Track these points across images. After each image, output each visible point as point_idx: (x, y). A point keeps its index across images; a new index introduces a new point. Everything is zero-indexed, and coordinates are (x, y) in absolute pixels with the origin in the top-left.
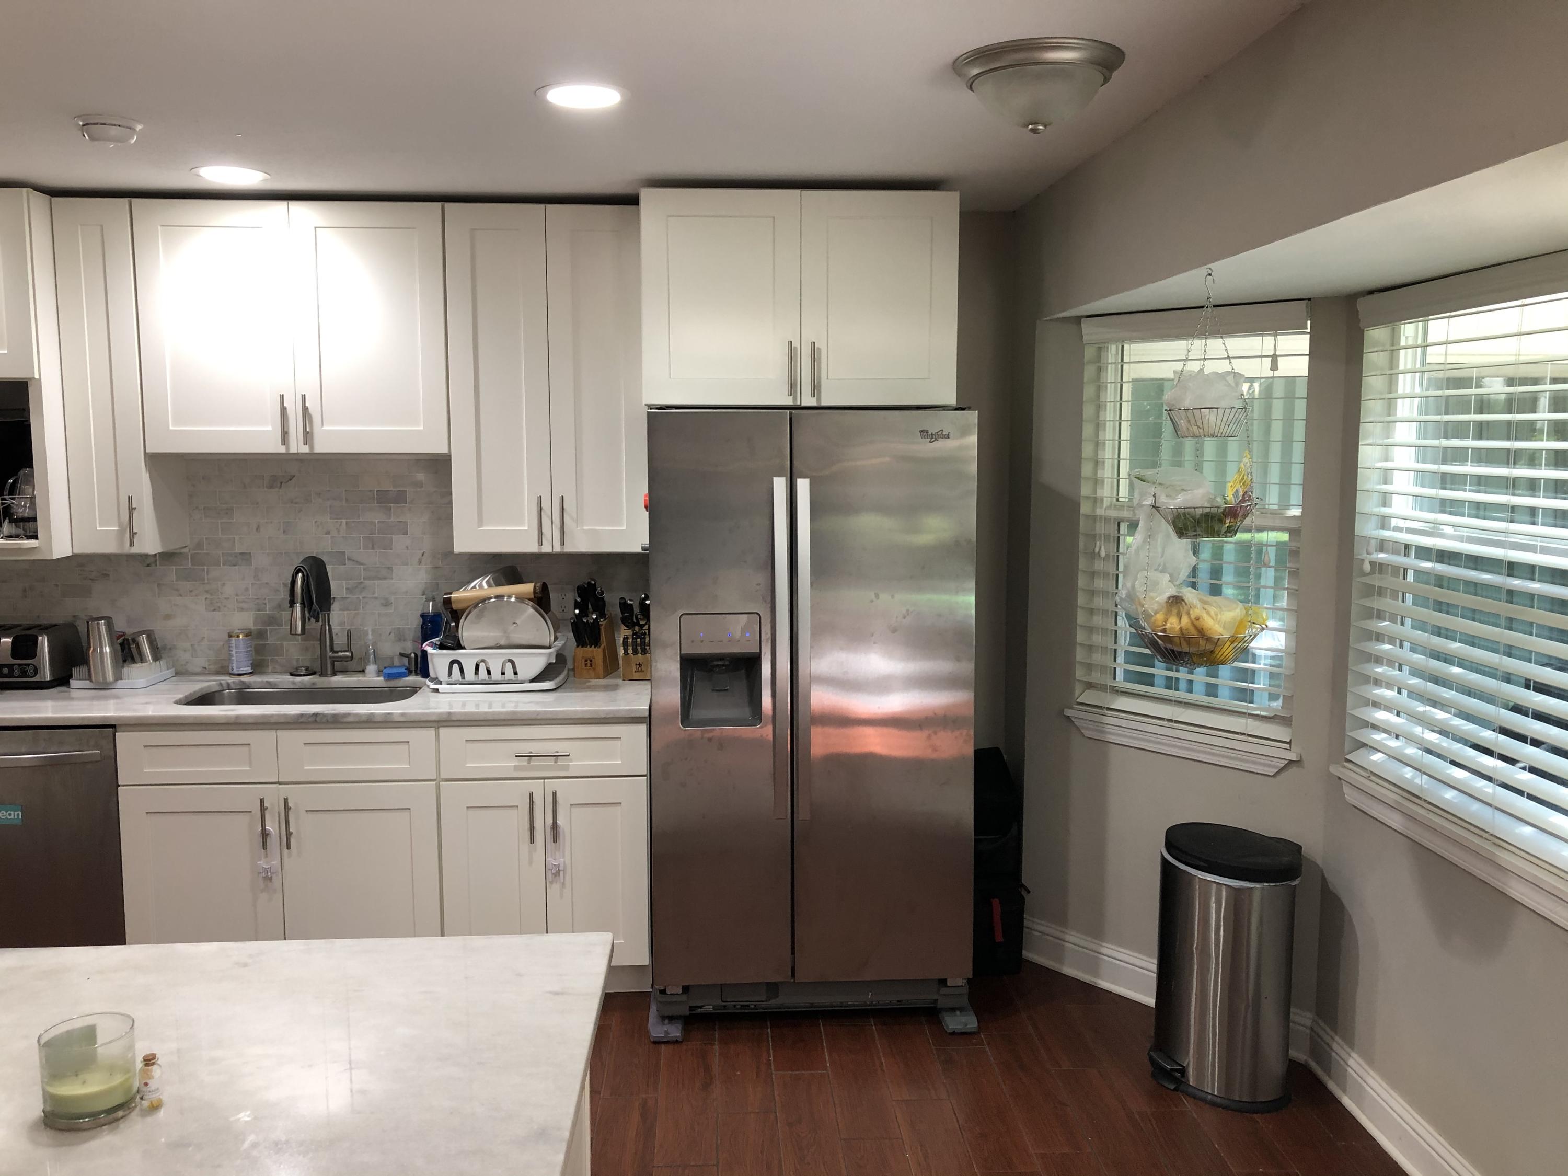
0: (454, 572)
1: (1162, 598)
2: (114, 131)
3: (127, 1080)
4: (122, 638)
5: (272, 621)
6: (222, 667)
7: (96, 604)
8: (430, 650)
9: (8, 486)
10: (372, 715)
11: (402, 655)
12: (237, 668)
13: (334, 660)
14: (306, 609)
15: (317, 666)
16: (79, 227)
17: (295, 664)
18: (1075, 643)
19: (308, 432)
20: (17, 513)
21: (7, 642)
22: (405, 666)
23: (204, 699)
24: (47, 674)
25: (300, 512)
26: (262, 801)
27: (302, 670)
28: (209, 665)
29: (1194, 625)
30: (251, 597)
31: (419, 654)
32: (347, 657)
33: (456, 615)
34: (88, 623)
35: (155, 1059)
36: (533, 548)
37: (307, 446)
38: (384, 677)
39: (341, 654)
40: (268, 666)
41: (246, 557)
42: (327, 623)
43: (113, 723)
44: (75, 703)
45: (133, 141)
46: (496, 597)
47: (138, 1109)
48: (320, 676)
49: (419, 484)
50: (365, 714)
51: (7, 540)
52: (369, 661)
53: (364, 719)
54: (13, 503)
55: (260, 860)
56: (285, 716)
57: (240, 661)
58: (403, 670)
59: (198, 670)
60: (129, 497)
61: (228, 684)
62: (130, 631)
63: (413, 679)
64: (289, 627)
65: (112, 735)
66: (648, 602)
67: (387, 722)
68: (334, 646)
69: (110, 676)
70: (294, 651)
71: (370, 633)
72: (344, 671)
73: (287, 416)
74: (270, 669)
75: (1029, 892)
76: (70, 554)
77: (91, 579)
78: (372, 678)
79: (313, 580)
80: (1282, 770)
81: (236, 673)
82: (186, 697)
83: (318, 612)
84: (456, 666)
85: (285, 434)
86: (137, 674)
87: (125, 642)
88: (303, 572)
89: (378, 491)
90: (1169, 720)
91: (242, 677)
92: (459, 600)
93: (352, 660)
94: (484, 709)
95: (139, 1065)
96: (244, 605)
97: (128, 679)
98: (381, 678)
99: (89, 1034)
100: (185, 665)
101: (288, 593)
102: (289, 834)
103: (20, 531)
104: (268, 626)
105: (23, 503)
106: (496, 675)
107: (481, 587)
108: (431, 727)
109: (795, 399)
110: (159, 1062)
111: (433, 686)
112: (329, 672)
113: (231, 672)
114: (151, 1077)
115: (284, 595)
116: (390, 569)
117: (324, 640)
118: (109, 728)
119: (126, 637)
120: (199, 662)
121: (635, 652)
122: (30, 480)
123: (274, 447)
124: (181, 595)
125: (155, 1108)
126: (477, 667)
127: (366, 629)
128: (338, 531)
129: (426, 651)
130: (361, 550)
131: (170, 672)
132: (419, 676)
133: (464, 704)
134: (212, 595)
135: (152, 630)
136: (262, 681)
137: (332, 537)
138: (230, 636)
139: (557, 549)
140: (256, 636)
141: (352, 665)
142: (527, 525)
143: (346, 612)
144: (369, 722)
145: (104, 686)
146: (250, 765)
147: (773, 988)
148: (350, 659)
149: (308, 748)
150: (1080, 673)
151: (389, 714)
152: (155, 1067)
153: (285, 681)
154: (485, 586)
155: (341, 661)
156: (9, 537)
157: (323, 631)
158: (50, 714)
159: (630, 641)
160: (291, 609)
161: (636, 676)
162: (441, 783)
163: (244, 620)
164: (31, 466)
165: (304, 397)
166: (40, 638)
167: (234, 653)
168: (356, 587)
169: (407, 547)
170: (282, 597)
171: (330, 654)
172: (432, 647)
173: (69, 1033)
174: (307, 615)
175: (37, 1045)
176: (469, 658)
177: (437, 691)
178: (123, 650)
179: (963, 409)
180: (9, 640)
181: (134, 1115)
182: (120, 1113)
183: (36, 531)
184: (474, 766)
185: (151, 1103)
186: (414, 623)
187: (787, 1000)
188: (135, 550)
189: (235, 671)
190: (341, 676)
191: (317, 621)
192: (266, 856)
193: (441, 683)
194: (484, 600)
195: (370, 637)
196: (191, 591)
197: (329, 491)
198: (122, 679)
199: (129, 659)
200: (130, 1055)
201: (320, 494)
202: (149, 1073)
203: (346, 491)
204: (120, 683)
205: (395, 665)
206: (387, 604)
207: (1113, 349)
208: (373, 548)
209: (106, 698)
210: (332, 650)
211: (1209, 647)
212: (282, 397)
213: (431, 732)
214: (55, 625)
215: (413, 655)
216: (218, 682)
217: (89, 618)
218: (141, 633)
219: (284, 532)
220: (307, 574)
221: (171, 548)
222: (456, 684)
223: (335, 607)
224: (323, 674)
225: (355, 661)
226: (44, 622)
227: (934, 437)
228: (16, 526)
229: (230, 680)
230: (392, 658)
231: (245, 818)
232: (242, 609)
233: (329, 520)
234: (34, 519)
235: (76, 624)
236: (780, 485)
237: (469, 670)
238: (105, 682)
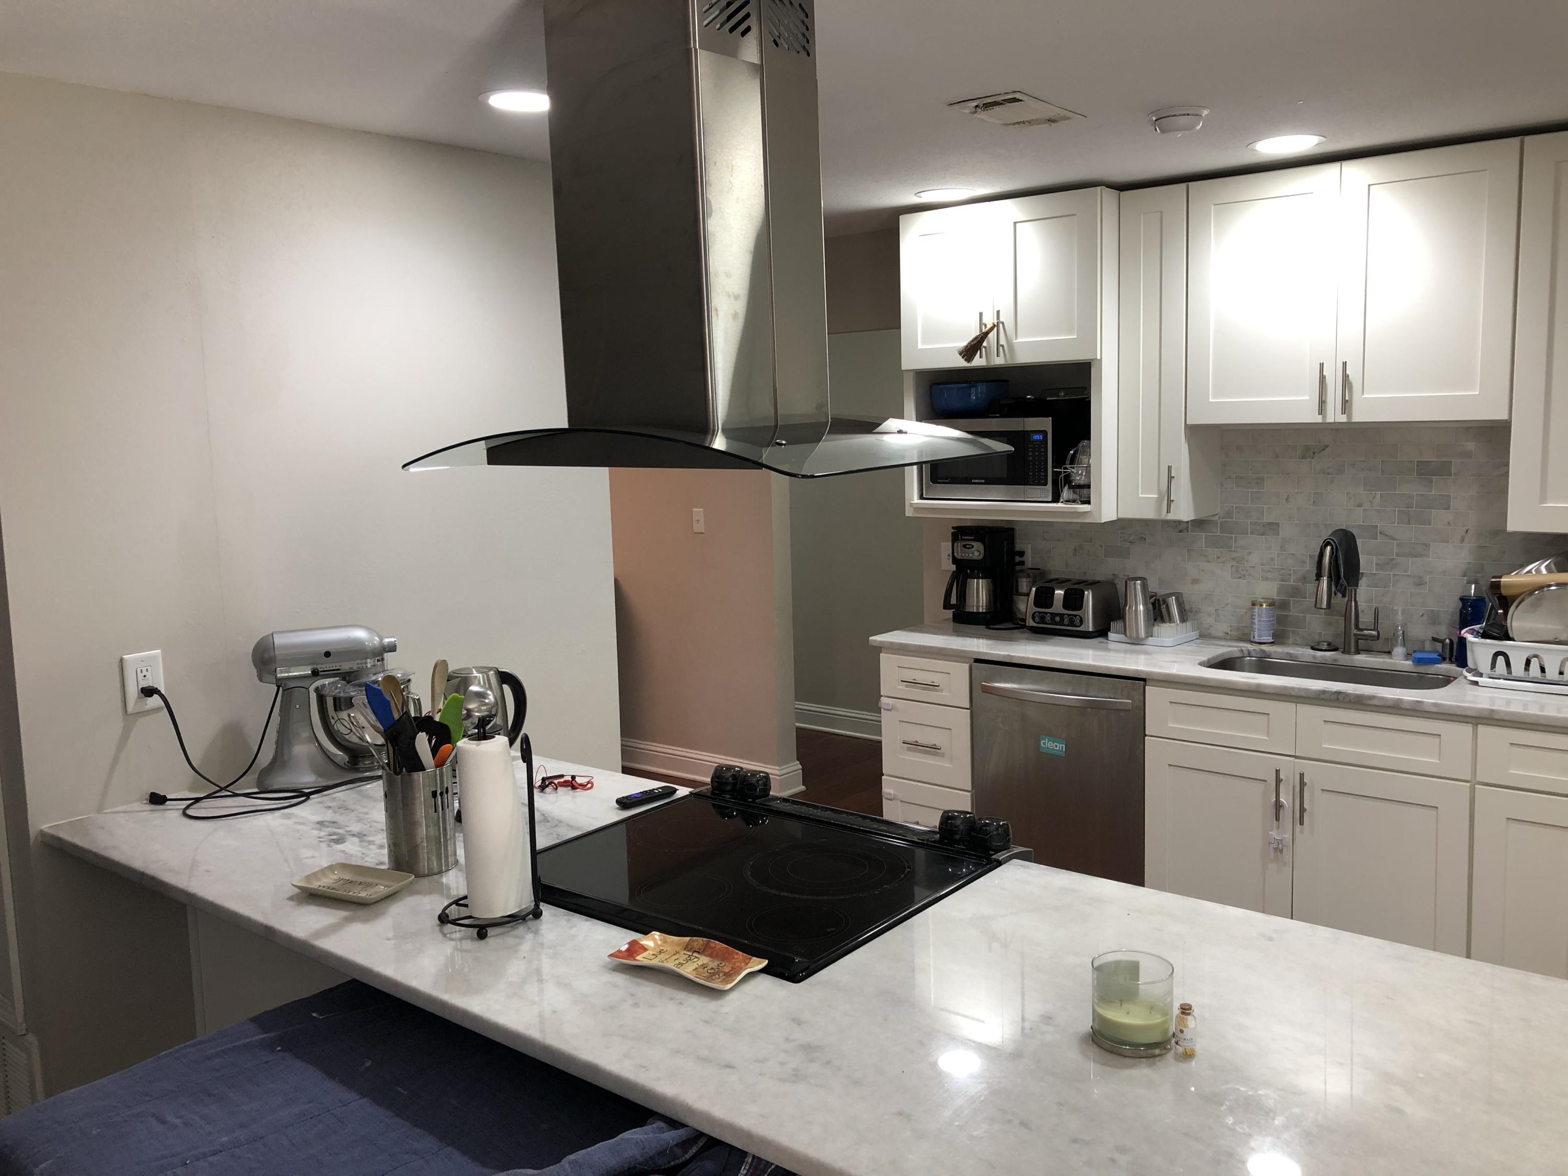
0: (1504, 552)
2: (1182, 121)
3: (1164, 1022)
4: (1154, 598)
5: (1296, 592)
6: (1244, 634)
7: (1133, 565)
8: (1470, 638)
9: (1069, 456)
10: (1400, 700)
11: (1434, 639)
12: (1258, 637)
13: (1358, 638)
14: (1333, 583)
15: (1339, 642)
16: (1142, 215)
17: (1317, 638)
19: (1347, 401)
20: (1074, 480)
21: (1061, 594)
22: (1438, 652)
23: (1225, 664)
24: (1090, 626)
25: (1332, 482)
26: (1277, 772)
27: (1324, 645)
28: (1231, 631)
30: (1276, 567)
31: (1455, 640)
32: (1373, 636)
33: (1506, 602)
34: (1126, 582)
35: (1191, 1010)
37: (1345, 415)
38: (1413, 662)
39: (1366, 632)
40: (1289, 638)
41: (1273, 527)
42: (1353, 599)
43: (1145, 677)
44: (1112, 654)
45: (1198, 127)
46: (1557, 585)
47: (1172, 1052)
48: (1343, 652)
49: (1469, 455)
50: (1392, 699)
51: (1066, 504)
52: (1397, 643)
53: (1390, 703)
54: (1072, 472)
55: (1271, 831)
56: (1307, 690)
57: (1262, 629)
58: (1435, 656)
59: (1221, 634)
60: (1169, 466)
61: (1249, 652)
62: (1161, 592)
63: (1446, 667)
64: (1314, 600)
65: (1142, 687)
67: (1416, 711)
68: (1360, 623)
69: (1142, 634)
70: (1316, 624)
71: (1400, 613)
72: (1368, 651)
73: (1326, 384)
74: (1291, 640)
76: (1116, 519)
77: (1129, 542)
78: (1399, 661)
79: (1342, 554)
81: (1257, 641)
82: (1209, 660)
83: (1346, 587)
84: (1501, 659)
85: (1322, 403)
86: (1167, 633)
87: (1157, 602)
88: (1332, 545)
89: (1418, 461)
91: (1263, 645)
92: (1510, 586)
93: (1378, 640)
94: (1533, 710)
95: (1176, 1011)
96: (1269, 575)
97: (1158, 637)
98: (1410, 663)
99: (1133, 969)
100: (1209, 629)
101: (1315, 566)
102: (1302, 810)
103: (1076, 497)
104: (1292, 597)
105: (1080, 472)
106: (1552, 673)
108: (1467, 723)
110: (1194, 1014)
111: (1471, 677)
112: (1353, 650)
113: (1252, 639)
114: (1186, 1026)
115: (1310, 567)
116: (1427, 546)
117: (1350, 616)
118: (1141, 680)
119: (1158, 598)
120: (1221, 628)
122: (1087, 451)
123: (1311, 416)
124: (1208, 561)
125: (1188, 1056)
126: (1528, 662)
127: (1395, 608)
128: (1371, 503)
129: (1465, 639)
130: (1396, 524)
131: (1194, 635)
132: (1454, 665)
133: (1508, 702)
134: (1238, 562)
135: (1181, 593)
136: (1283, 652)
137: (1365, 510)
138: (1253, 604)
140: (1279, 606)
141: (1379, 645)
143: (1374, 589)
144: (1395, 708)
145: (1136, 642)
146: (1268, 734)
148: (1376, 639)
149: (1329, 726)
151: (1419, 702)
152: (1189, 1017)
153: (1306, 654)
154: (1544, 571)
155: (1367, 640)
156: (1068, 501)
157: (1348, 608)
158: (1090, 662)
160: (1317, 582)
162: (1476, 786)
163: (1267, 589)
164: (1089, 439)
165: (1345, 364)
166: (1086, 593)
167: (1256, 621)
168: (1388, 563)
169: (1449, 523)
170: (1308, 569)
171: (1355, 631)
172: (1472, 634)
173: (1117, 963)
174: (1333, 589)
175: (1091, 967)
176: (1517, 651)
177: (1476, 683)
178: (1154, 608)
180: (1062, 592)
181: (1170, 1056)
182: (1157, 1051)
183: (1089, 497)
184: (1518, 773)
185: (1185, 1049)
186: (1451, 606)
188: (1170, 517)
189: (1257, 639)
190: (1365, 655)
191: (1344, 596)
192: (1278, 828)
193: (1481, 675)
194: (1541, 588)
195: (1400, 617)
196: (1218, 558)
197: (1364, 461)
198: (1152, 636)
199: (1159, 618)
200: (1169, 1000)
201: (1354, 464)
202: (1185, 1021)
203: (1382, 461)
204: (1151, 640)
205: (1425, 650)
208: (1409, 523)
209: (1138, 652)
210: (1357, 627)
212: (1322, 365)
213: (1468, 729)
214: (1099, 582)
215: (1447, 641)
216: (1239, 648)
217: (1126, 577)
218: (1171, 595)
219: (1314, 503)
220: (1337, 547)
221: (1201, 516)
222: (1500, 679)
223: (1363, 583)
224: (1345, 651)
225: (1381, 641)
226: (1089, 577)
228: (1074, 492)
229: (1251, 647)
230: (1423, 642)
231: (1259, 787)
232: (1267, 579)
233: (1362, 492)
234: (1089, 486)
235: (1116, 582)
237: (1518, 667)
238: (1138, 638)
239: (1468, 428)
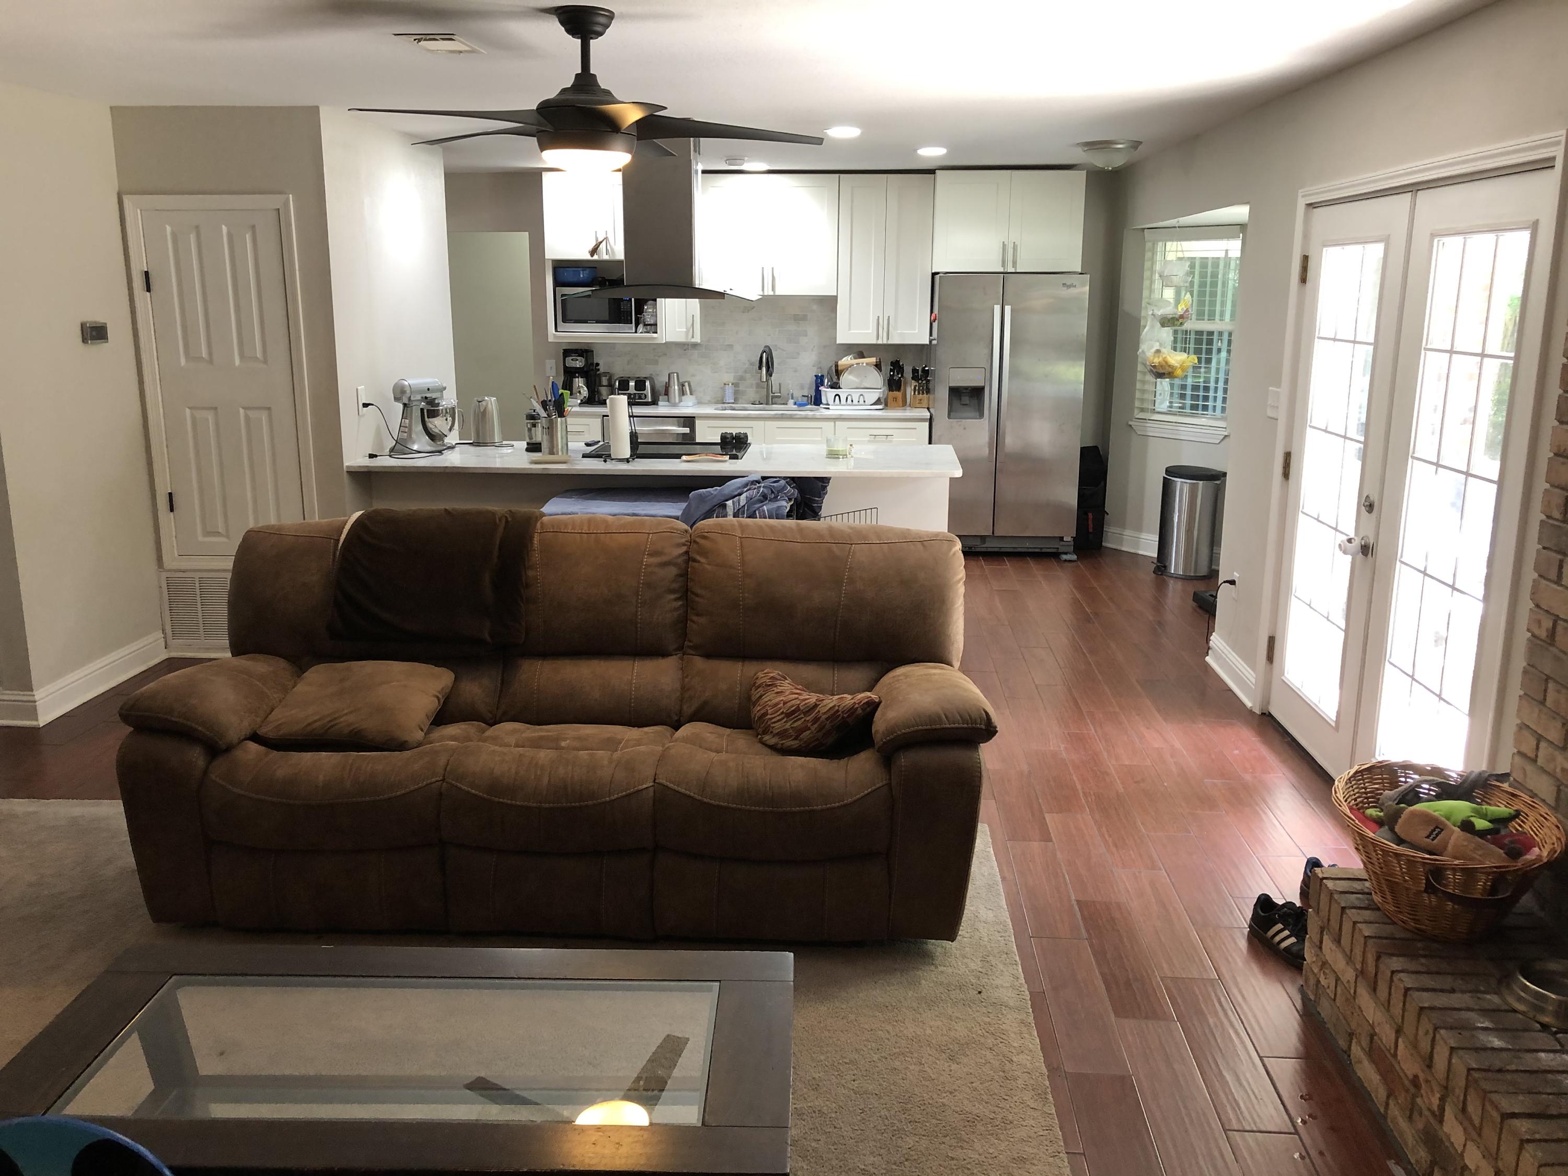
0: (838, 352)
1: (1153, 350)
5: (742, 378)
7: (676, 366)
8: (822, 391)
9: (644, 309)
11: (806, 395)
13: (773, 397)
14: (767, 370)
15: (764, 401)
17: (752, 400)
18: (1135, 389)
19: (773, 285)
20: (646, 321)
22: (806, 401)
24: (650, 399)
25: (756, 325)
27: (757, 402)
28: (713, 399)
29: (1164, 361)
30: (733, 366)
31: (816, 393)
32: (779, 396)
33: (839, 373)
34: (669, 375)
36: (874, 341)
37: (773, 292)
39: (776, 394)
40: (741, 400)
41: (730, 347)
42: (774, 378)
43: (695, 416)
44: (675, 408)
46: (856, 364)
48: (766, 405)
49: (815, 311)
52: (789, 399)
53: (803, 417)
54: (648, 317)
57: (729, 396)
59: (706, 402)
60: (693, 315)
63: (811, 407)
66: (927, 368)
68: (774, 391)
69: (677, 400)
70: (753, 392)
72: (777, 403)
73: (764, 277)
75: (1108, 514)
78: (791, 406)
79: (770, 357)
80: (1222, 440)
81: (728, 402)
83: (772, 372)
84: (837, 397)
85: (763, 286)
86: (687, 400)
88: (765, 353)
89: (796, 314)
90: (1176, 423)
91: (731, 404)
92: (840, 366)
93: (781, 398)
96: (731, 370)
97: (684, 402)
98: (796, 406)
103: (648, 330)
104: (740, 381)
106: (855, 402)
107: (846, 360)
109: (1004, 269)
111: (825, 407)
112: (770, 404)
113: (725, 402)
116: (798, 354)
117: (769, 387)
118: (692, 418)
119: (681, 383)
120: (707, 399)
121: (919, 393)
122: (653, 306)
124: (700, 365)
126: (847, 398)
127: (789, 382)
128: (777, 334)
129: (820, 392)
130: (786, 344)
132: (817, 403)
134: (714, 364)
137: (774, 338)
138: (725, 385)
139: (885, 342)
140: (737, 384)
141: (781, 400)
142: (872, 330)
145: (675, 405)
147: (983, 538)
150: (1137, 404)
153: (750, 406)
154: (851, 359)
156: (641, 333)
159: (917, 388)
160: (760, 370)
161: (918, 405)
163: (729, 378)
165: (773, 268)
166: (647, 383)
167: (726, 392)
168: (784, 363)
169: (808, 343)
170: (747, 367)
171: (771, 394)
172: (826, 388)
174: (768, 373)
176: (843, 393)
177: (829, 408)
179: (1083, 274)
180: (634, 384)
183: (656, 330)
186: (813, 378)
187: (991, 545)
188: (691, 341)
190: (776, 405)
193: (829, 405)
194: (851, 366)
195: (791, 384)
197: (771, 314)
198: (681, 402)
199: (683, 393)
203: (779, 314)
204: (682, 404)
206: (796, 371)
207: (1160, 244)
208: (791, 343)
210: (772, 392)
211: (1170, 370)
212: (763, 268)
213: (832, 424)
215: (812, 394)
218: (685, 382)
220: (768, 353)
221: (704, 340)
222: (837, 404)
223: (775, 371)
225: (783, 398)
227: (1069, 287)
228: (647, 328)
230: (801, 395)
232: (728, 372)
233: (775, 328)
234: (656, 326)
236: (997, 309)
237: (843, 400)
238: (675, 403)
239: (814, 300)
